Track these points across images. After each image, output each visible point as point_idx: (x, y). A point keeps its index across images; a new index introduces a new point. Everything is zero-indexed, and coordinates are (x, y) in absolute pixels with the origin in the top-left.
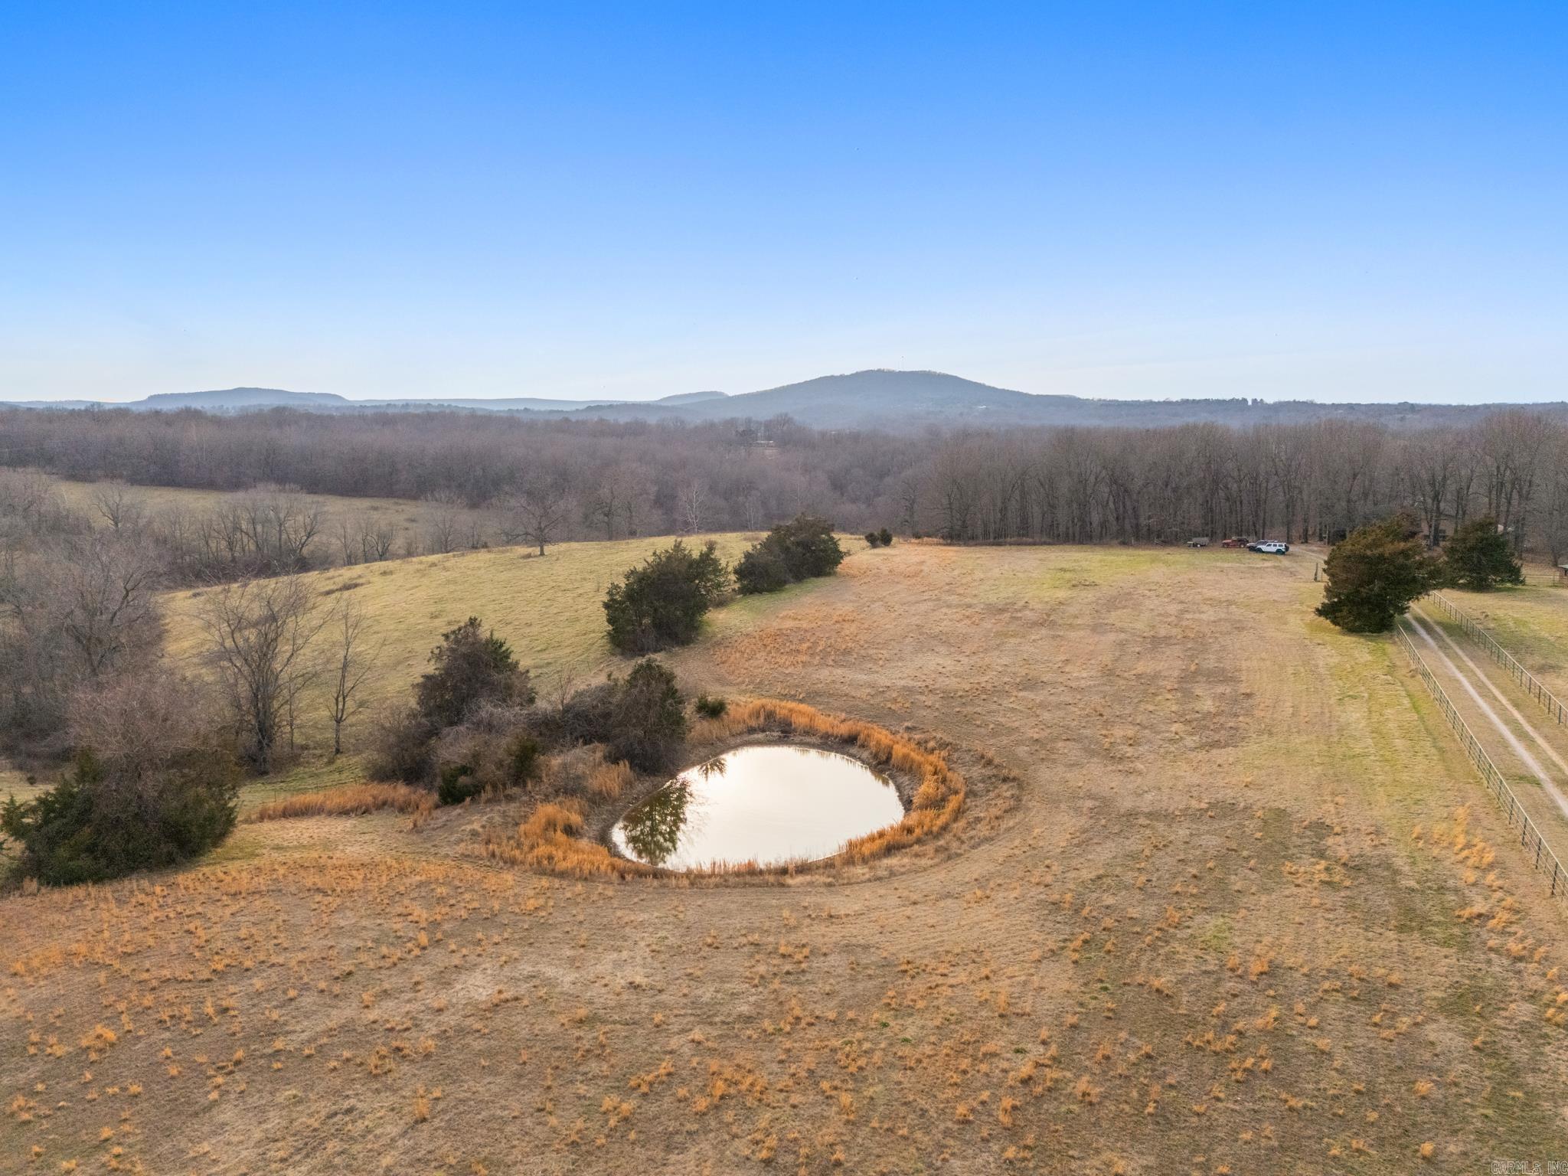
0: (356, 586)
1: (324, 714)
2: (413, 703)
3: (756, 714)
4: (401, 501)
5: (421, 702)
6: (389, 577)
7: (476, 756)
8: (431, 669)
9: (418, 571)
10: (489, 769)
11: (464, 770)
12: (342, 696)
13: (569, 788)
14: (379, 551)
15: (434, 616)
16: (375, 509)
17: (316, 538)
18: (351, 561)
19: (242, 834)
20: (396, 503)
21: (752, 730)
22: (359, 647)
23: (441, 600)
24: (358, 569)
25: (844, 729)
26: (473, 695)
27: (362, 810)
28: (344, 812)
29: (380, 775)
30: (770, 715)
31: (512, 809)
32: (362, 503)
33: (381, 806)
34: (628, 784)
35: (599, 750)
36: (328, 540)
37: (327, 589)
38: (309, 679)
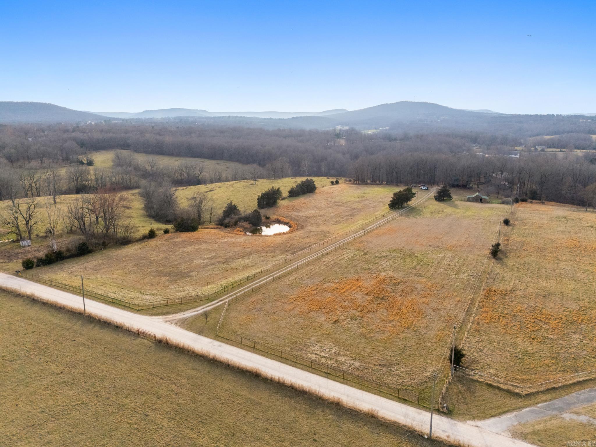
0: (213, 190)
1: (208, 216)
2: (222, 215)
3: (275, 219)
4: (225, 161)
5: (223, 214)
6: (220, 188)
7: (229, 222)
8: (225, 209)
9: (227, 187)
10: (231, 224)
11: (228, 223)
12: (211, 213)
13: (242, 227)
14: (219, 180)
15: (228, 199)
16: (217, 164)
17: (202, 173)
18: (212, 182)
19: (199, 230)
20: (224, 162)
21: (274, 221)
22: (214, 205)
23: (230, 196)
24: (213, 185)
25: (287, 221)
26: (231, 214)
27: (215, 228)
28: (212, 228)
29: (217, 225)
30: (278, 219)
31: (233, 228)
32: (214, 162)
33: (217, 228)
34: (251, 227)
35: (247, 222)
36: (205, 175)
37: (207, 191)
38: (206, 210)
